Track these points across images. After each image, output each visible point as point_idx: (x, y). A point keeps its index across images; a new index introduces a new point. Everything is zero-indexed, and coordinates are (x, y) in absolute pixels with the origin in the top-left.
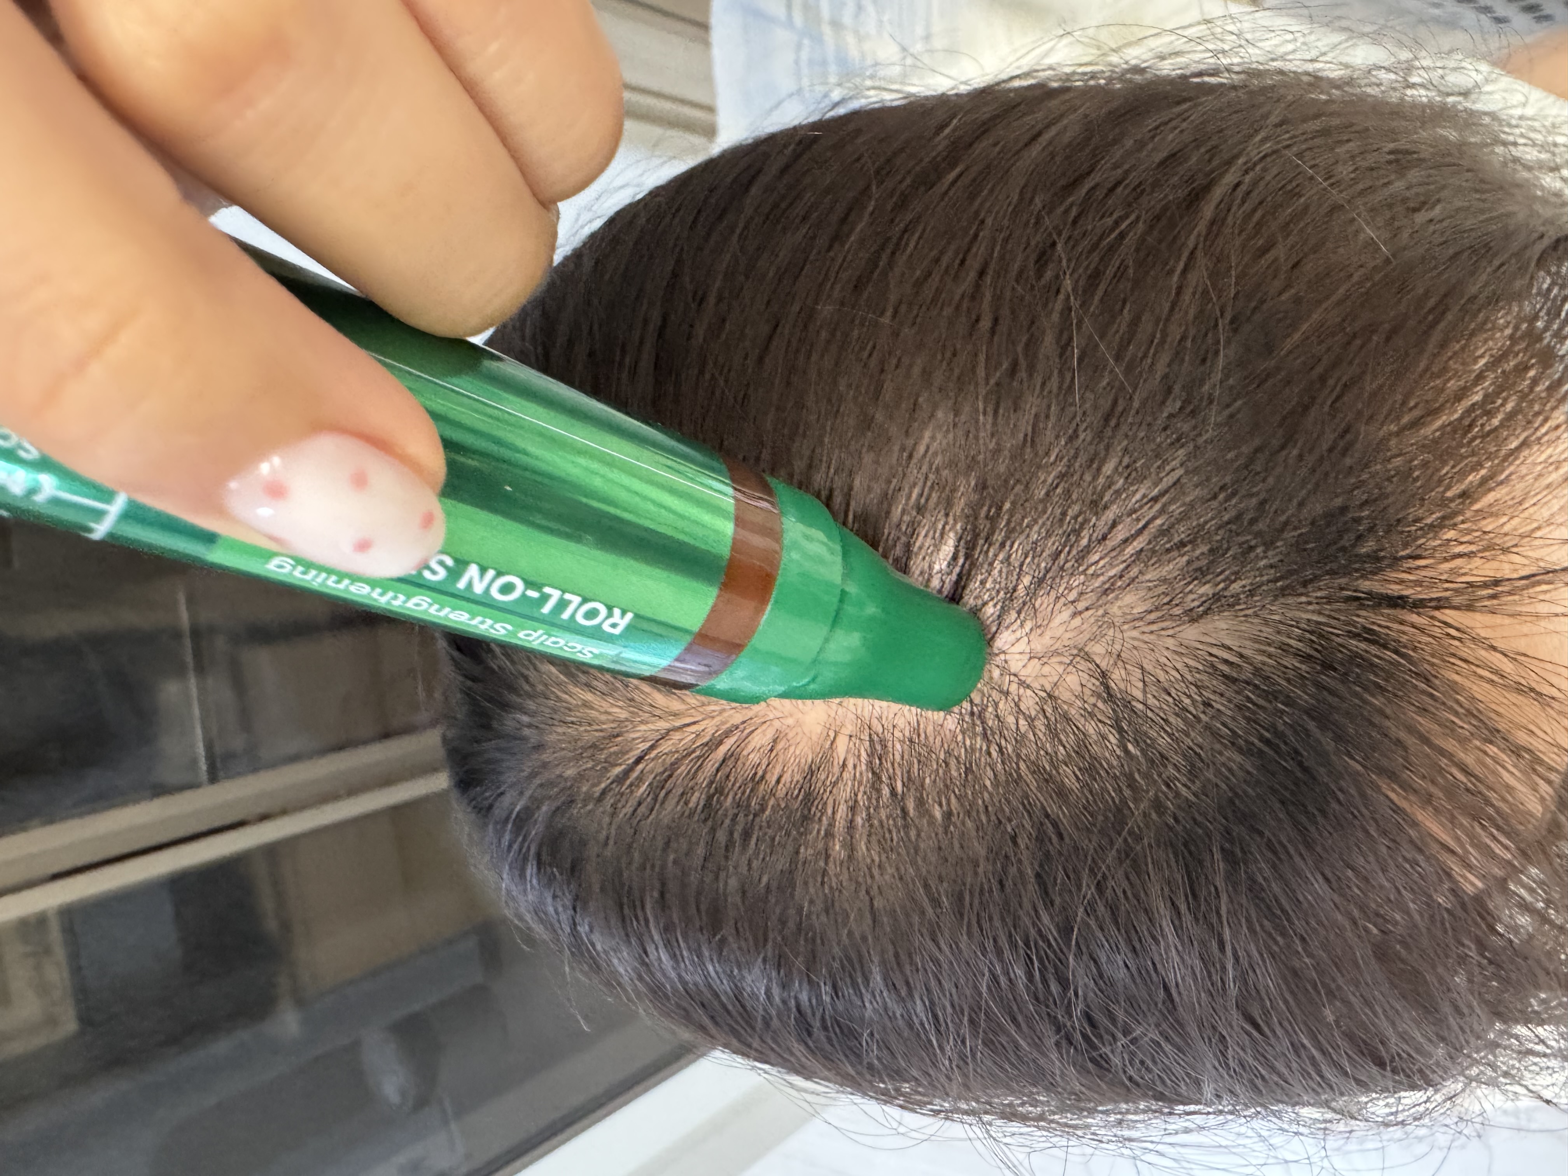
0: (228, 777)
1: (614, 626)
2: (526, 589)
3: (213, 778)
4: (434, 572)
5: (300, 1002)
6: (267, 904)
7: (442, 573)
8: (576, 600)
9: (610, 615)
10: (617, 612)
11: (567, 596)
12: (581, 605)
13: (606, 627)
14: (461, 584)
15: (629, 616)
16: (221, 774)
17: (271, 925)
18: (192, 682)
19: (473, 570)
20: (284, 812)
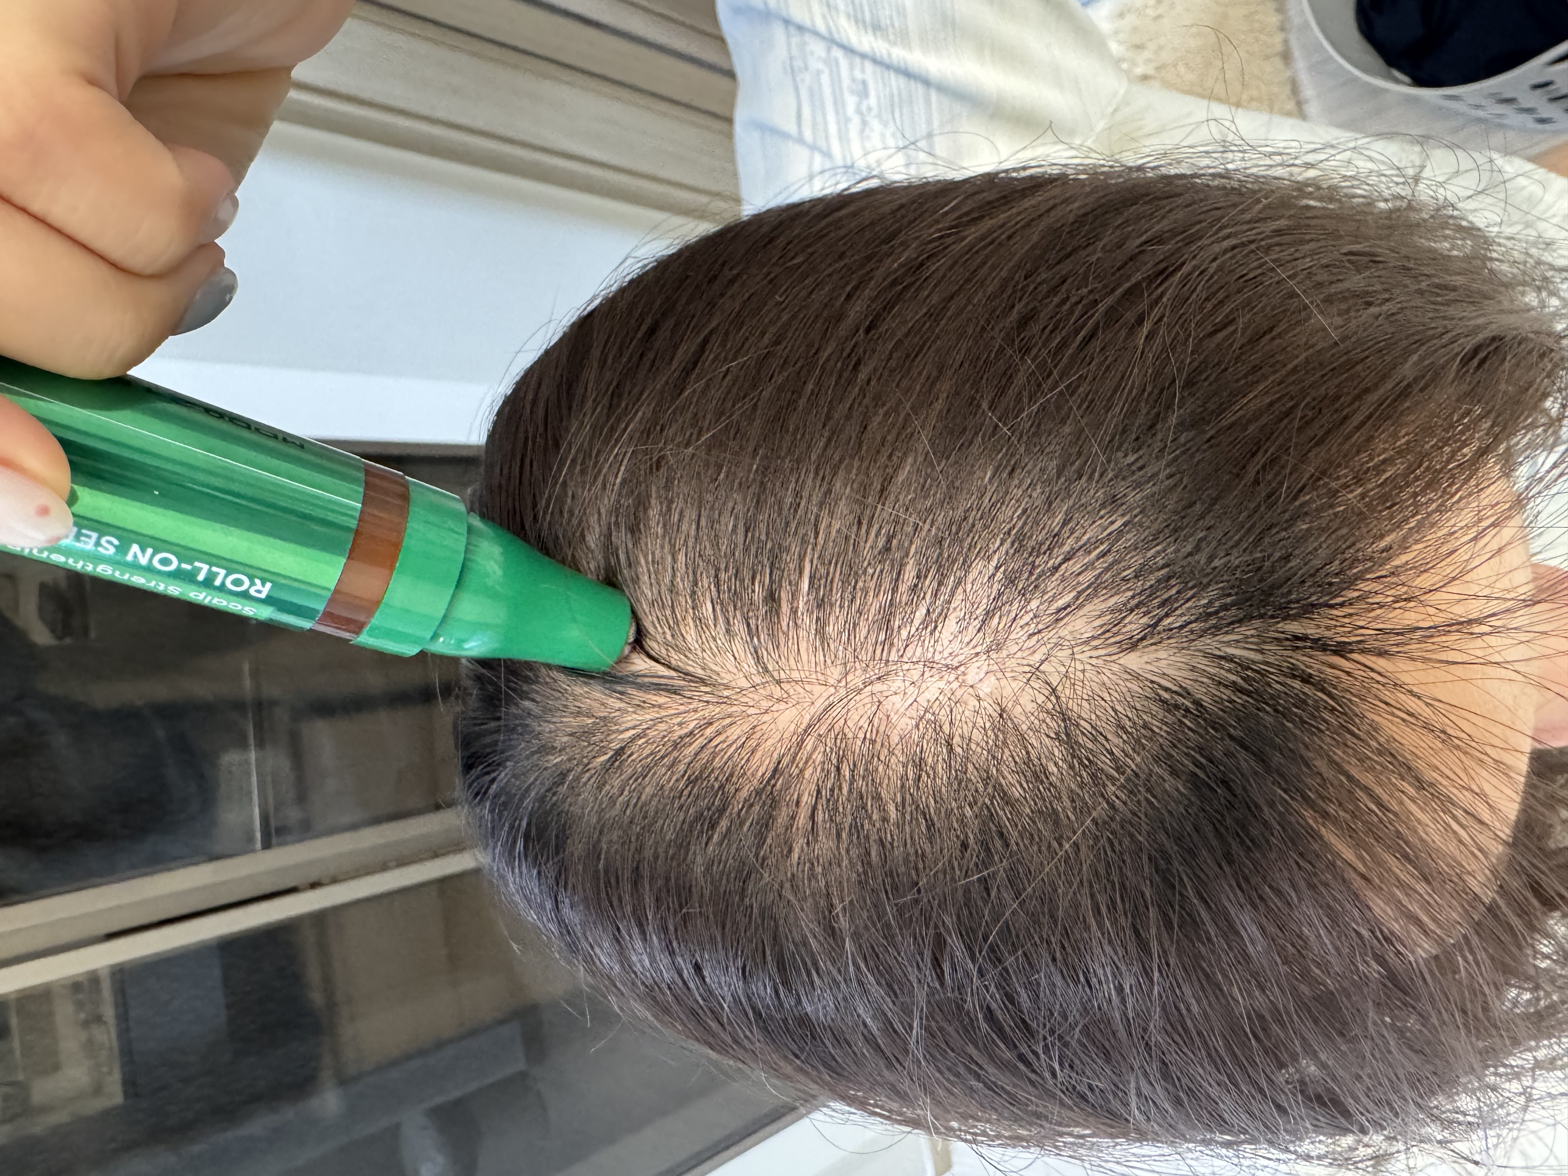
0: (281, 844)
1: (259, 592)
2: (180, 563)
3: (267, 845)
4: (106, 549)
5: (343, 1081)
6: (313, 974)
7: (112, 550)
8: (223, 572)
9: (252, 584)
10: (258, 581)
11: (214, 569)
12: (226, 576)
13: (252, 592)
14: (129, 558)
15: (269, 585)
16: (274, 840)
17: (317, 997)
18: (253, 756)
19: (135, 548)
20: (335, 880)
